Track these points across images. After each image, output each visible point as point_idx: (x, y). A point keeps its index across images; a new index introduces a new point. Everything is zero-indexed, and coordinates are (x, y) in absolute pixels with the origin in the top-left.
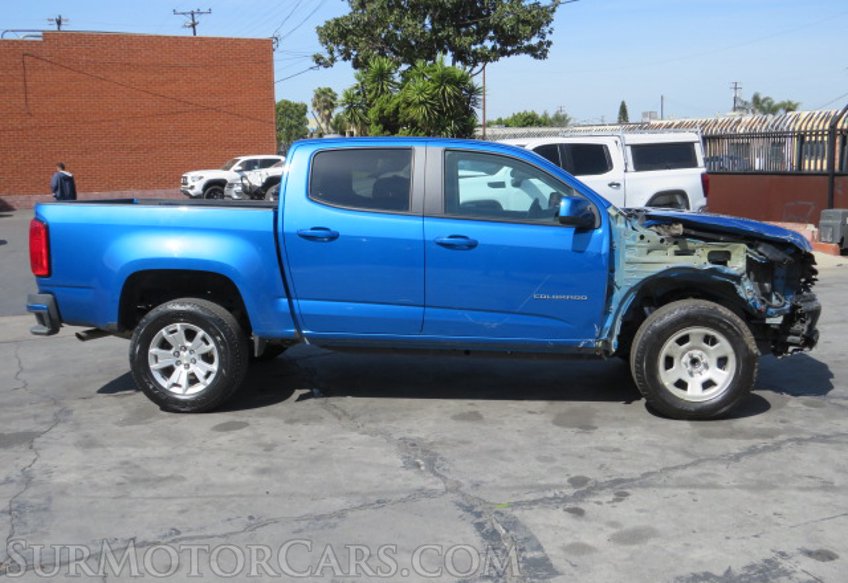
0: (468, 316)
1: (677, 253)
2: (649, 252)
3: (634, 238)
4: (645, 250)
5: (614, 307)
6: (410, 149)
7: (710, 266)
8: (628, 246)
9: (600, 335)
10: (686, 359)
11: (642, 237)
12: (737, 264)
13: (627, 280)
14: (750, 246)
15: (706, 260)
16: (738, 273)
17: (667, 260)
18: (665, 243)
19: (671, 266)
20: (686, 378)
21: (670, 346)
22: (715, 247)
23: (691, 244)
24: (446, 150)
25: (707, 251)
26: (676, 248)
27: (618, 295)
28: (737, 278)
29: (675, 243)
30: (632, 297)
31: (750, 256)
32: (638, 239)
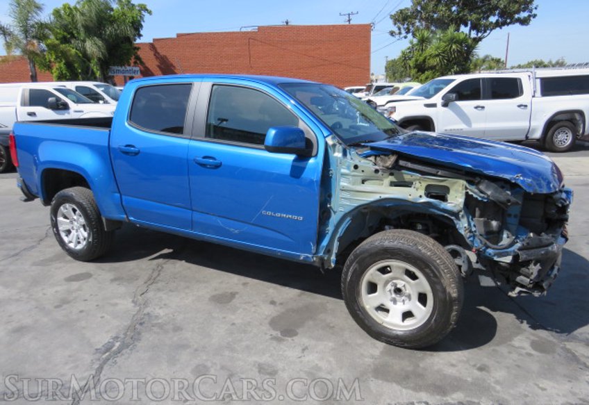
0: (220, 222)
1: (393, 184)
2: (363, 182)
3: (348, 168)
4: (360, 180)
5: (330, 229)
6: (191, 84)
7: (424, 199)
8: (343, 175)
9: (317, 252)
10: (389, 287)
11: (356, 167)
12: (455, 200)
13: (343, 206)
14: (470, 183)
15: (422, 192)
16: (455, 210)
17: (383, 190)
18: (380, 173)
19: (384, 196)
20: (389, 305)
21: (372, 274)
22: (432, 180)
23: (407, 176)
24: (213, 85)
25: (424, 184)
26: (392, 178)
27: (334, 219)
28: (456, 215)
29: (391, 174)
30: (348, 220)
31: (470, 193)
32: (352, 168)
